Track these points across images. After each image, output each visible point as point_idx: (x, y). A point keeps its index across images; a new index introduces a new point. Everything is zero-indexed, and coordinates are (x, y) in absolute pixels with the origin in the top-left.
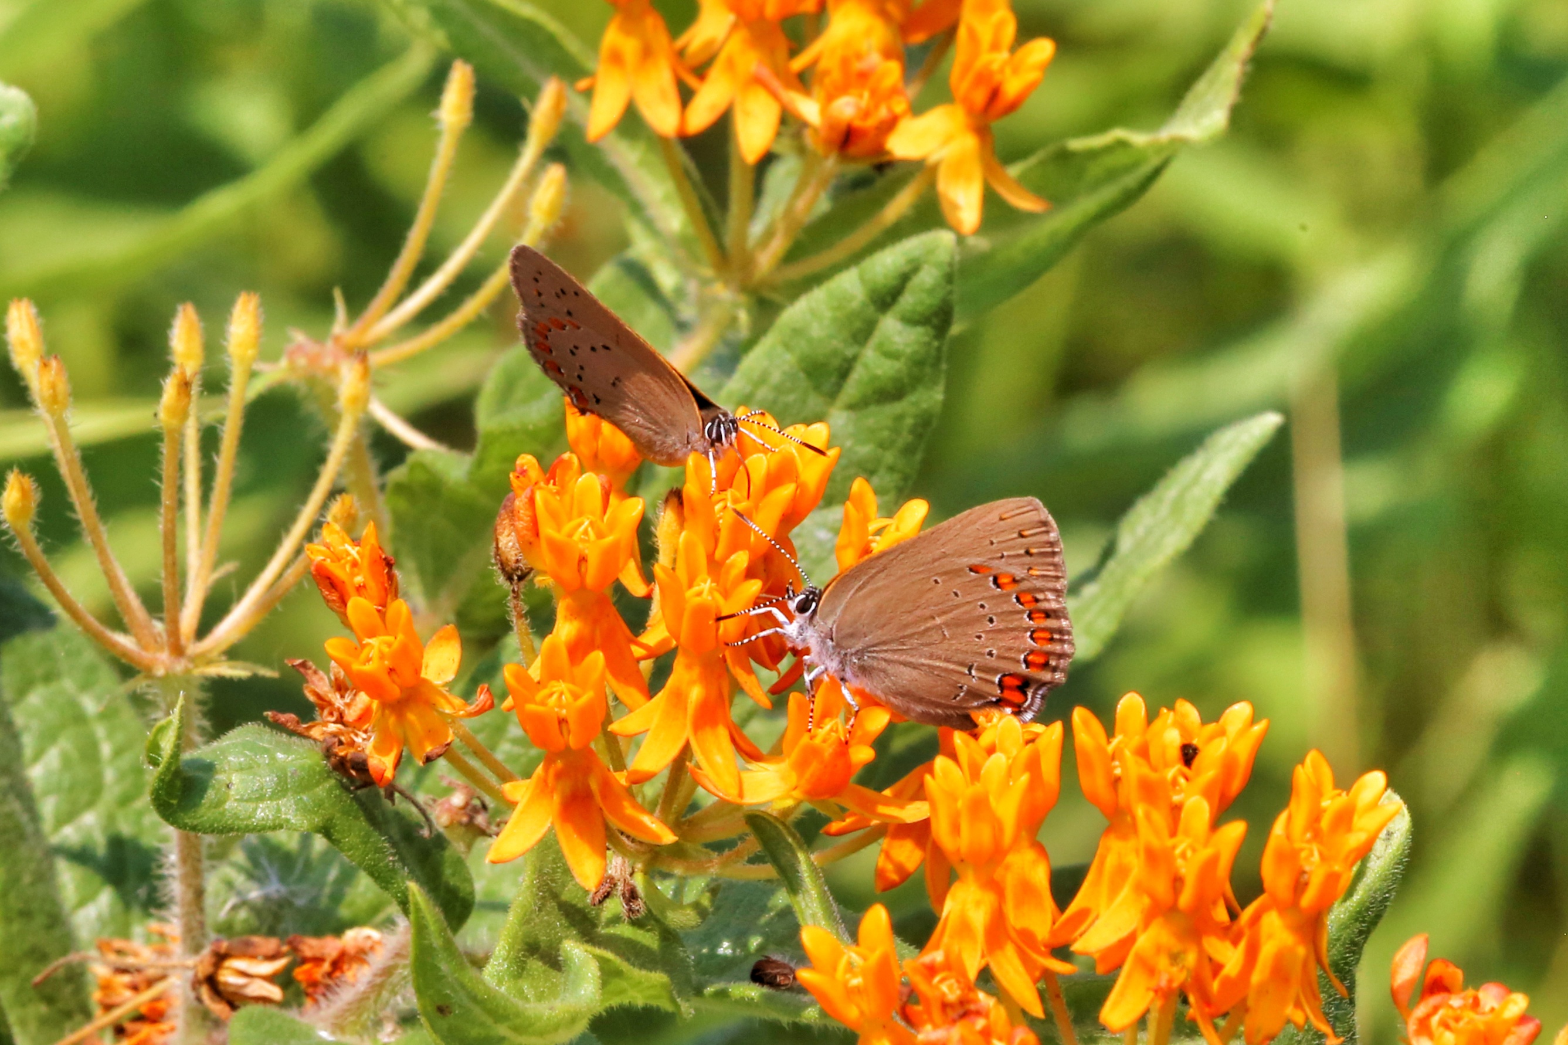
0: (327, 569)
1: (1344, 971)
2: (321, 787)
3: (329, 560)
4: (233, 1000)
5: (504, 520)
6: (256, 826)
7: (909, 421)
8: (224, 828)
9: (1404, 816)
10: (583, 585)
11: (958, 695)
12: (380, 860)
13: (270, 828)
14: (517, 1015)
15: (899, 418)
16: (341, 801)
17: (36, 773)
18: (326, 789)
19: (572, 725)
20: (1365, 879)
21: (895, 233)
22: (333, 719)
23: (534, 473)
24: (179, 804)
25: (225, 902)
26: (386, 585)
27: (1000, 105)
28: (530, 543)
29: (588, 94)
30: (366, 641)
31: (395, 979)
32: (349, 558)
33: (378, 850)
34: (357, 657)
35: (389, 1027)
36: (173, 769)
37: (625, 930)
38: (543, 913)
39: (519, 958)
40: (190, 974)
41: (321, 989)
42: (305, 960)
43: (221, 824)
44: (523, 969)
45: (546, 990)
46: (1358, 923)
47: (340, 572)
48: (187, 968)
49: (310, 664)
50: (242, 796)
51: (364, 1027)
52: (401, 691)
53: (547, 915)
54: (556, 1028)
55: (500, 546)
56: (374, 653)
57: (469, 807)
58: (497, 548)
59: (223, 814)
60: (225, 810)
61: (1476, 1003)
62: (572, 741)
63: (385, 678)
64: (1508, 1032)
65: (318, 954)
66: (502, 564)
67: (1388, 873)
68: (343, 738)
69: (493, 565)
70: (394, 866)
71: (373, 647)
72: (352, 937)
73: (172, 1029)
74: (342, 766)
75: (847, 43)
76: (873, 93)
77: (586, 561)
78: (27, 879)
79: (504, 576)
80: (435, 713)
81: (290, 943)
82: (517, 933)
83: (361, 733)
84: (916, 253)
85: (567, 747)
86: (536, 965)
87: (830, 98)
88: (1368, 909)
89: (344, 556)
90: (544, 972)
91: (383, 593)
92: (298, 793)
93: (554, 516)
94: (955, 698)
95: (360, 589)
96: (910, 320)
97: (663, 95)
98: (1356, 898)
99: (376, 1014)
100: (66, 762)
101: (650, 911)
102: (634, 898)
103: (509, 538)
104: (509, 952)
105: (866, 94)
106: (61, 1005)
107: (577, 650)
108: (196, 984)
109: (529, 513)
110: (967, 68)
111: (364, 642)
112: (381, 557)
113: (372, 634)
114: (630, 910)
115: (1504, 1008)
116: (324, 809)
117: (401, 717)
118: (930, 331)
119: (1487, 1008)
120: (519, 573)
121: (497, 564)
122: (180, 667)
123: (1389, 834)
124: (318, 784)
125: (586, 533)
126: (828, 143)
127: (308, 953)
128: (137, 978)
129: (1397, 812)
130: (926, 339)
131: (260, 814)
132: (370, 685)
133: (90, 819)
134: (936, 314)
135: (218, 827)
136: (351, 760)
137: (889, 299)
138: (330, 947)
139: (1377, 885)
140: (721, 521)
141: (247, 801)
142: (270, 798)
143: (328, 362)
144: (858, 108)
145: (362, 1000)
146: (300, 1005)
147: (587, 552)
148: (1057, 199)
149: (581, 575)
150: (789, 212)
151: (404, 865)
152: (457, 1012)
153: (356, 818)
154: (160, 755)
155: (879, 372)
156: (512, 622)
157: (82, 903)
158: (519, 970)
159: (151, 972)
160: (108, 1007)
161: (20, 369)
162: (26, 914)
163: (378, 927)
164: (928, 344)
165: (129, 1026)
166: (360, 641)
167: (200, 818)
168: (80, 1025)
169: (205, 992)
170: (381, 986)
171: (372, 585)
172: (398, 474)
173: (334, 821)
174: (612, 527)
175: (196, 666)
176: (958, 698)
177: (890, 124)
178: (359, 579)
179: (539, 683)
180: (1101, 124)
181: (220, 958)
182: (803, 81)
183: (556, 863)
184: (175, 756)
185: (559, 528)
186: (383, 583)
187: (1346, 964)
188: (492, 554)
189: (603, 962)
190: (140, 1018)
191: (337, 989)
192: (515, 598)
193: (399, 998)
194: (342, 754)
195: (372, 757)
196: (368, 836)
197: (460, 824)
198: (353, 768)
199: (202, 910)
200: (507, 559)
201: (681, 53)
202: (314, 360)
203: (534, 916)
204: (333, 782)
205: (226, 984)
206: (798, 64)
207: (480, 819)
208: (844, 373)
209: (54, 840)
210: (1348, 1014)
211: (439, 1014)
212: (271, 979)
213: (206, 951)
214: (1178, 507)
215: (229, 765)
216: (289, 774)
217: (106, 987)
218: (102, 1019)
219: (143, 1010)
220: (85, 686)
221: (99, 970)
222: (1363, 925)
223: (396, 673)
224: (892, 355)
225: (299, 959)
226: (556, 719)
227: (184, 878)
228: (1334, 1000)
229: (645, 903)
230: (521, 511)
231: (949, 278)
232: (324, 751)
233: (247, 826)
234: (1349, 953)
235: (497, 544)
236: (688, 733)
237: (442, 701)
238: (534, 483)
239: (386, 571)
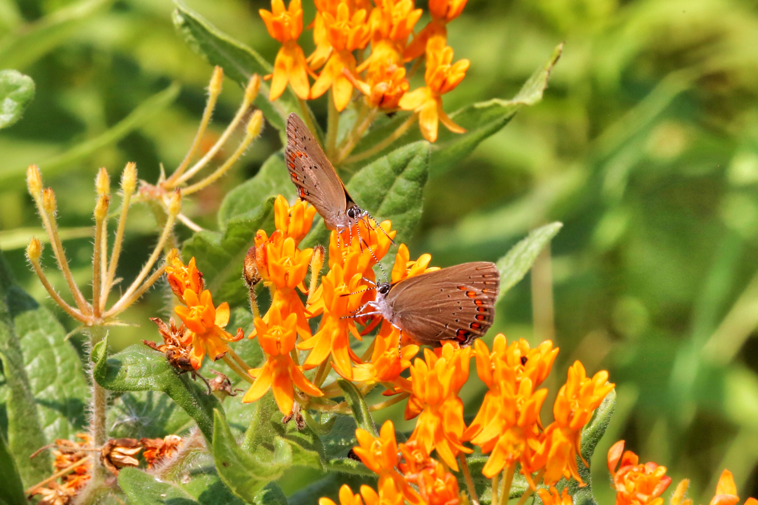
0: (174, 277)
1: (587, 457)
2: (165, 372)
3: (175, 273)
4: (118, 465)
5: (248, 258)
6: (138, 388)
7: (408, 222)
8: (124, 389)
9: (613, 393)
10: (286, 285)
11: (439, 335)
12: (191, 404)
13: (144, 389)
14: (259, 466)
15: (404, 220)
16: (174, 378)
17: (28, 368)
18: (168, 373)
19: (283, 344)
20: (596, 419)
21: (399, 143)
22: (171, 343)
23: (264, 238)
24: (105, 379)
25: (113, 424)
26: (199, 285)
27: (447, 87)
28: (262, 267)
29: (269, 82)
30: (192, 307)
31: (190, 456)
32: (183, 273)
33: (189, 399)
34: (188, 314)
35: (186, 477)
36: (103, 363)
37: (297, 434)
38: (263, 426)
39: (254, 444)
40: (99, 454)
41: (155, 461)
42: (147, 449)
43: (123, 387)
44: (256, 449)
45: (265, 458)
46: (593, 438)
47: (180, 278)
48: (98, 451)
49: (160, 320)
50: (132, 375)
51: (175, 477)
52: (206, 329)
53: (265, 427)
54: (272, 474)
55: (246, 270)
56: (195, 313)
57: (223, 383)
58: (245, 270)
59: (124, 383)
60: (125, 381)
61: (644, 471)
62: (282, 351)
63: (200, 323)
64: (657, 483)
65: (154, 446)
66: (246, 277)
67: (606, 417)
68: (175, 351)
69: (243, 278)
70: (195, 406)
71: (195, 310)
72: (169, 439)
73: (89, 478)
74: (174, 363)
75: (381, 60)
76: (393, 81)
77: (288, 275)
78: (26, 413)
79: (248, 282)
80: (220, 339)
81: (142, 441)
82: (253, 433)
83: (183, 349)
84: (413, 150)
85: (280, 354)
86: (261, 448)
87: (375, 83)
88: (597, 432)
89: (181, 271)
90: (264, 451)
91: (197, 287)
92: (156, 374)
93: (274, 255)
94: (437, 335)
95: (188, 286)
96: (409, 179)
97: (302, 81)
98: (592, 427)
99: (180, 472)
100: (41, 365)
101: (307, 426)
102: (301, 421)
103: (250, 266)
104: (250, 442)
105: (391, 82)
106: (39, 467)
107: (285, 312)
108: (102, 458)
109: (262, 254)
110: (433, 71)
111: (191, 308)
112: (197, 273)
113: (194, 305)
114: (299, 426)
115: (656, 472)
116: (167, 381)
117: (205, 340)
118: (419, 184)
119: (648, 473)
120: (254, 281)
121: (244, 277)
122: (99, 322)
123: (607, 400)
124: (164, 371)
125: (288, 263)
126: (374, 102)
127: (149, 445)
128: (73, 456)
129: (610, 391)
130: (416, 187)
131: (139, 383)
132: (193, 326)
133: (51, 388)
134: (421, 176)
135: (122, 388)
136: (179, 361)
137: (400, 170)
138: (159, 443)
139: (601, 422)
140: (345, 260)
141: (134, 377)
142: (144, 377)
143: (158, 194)
144: (387, 87)
145: (174, 465)
146: (146, 468)
147: (288, 271)
148: (469, 128)
149: (286, 281)
150: (354, 132)
151: (199, 406)
152: (232, 465)
153: (180, 386)
154: (97, 357)
155: (396, 201)
156: (250, 302)
157: (48, 424)
158: (254, 449)
159: (79, 453)
160: (60, 469)
161: (32, 194)
162: (25, 428)
163: (179, 435)
164: (417, 189)
165: (69, 477)
166: (189, 308)
167: (114, 384)
168: (48, 476)
169: (105, 461)
170: (183, 459)
171: (193, 284)
172: (188, 242)
173: (171, 386)
174: (299, 261)
175: (106, 322)
176: (438, 336)
177: (400, 95)
178: (187, 282)
179: (267, 325)
180: (488, 97)
181: (112, 447)
182: (362, 76)
183: (268, 405)
184: (105, 357)
185: (277, 260)
186: (197, 284)
187: (587, 455)
188: (243, 273)
189: (293, 446)
190: (74, 473)
191: (163, 461)
192: (251, 292)
193: (190, 465)
194: (175, 358)
195: (193, 357)
196: (184, 393)
197: (220, 390)
198: (180, 364)
199: (104, 426)
200: (249, 275)
201: (309, 64)
202: (152, 193)
203: (260, 427)
204: (170, 370)
205: (115, 458)
206: (360, 69)
207: (228, 388)
208: (380, 201)
209: (37, 397)
210: (587, 477)
211: (223, 466)
212: (133, 456)
213: (106, 444)
214: (517, 262)
215: (126, 362)
216: (152, 366)
217: (59, 460)
218: (57, 474)
219: (76, 470)
220: (49, 333)
221: (56, 453)
222: (595, 438)
223: (205, 322)
224: (401, 194)
225: (145, 448)
226: (275, 341)
227: (97, 412)
228: (581, 470)
229: (306, 423)
230: (259, 254)
231: (427, 161)
232: (167, 356)
233: (134, 388)
234: (588, 450)
235: (245, 269)
236: (331, 349)
237: (223, 335)
238: (264, 241)
239: (199, 278)
